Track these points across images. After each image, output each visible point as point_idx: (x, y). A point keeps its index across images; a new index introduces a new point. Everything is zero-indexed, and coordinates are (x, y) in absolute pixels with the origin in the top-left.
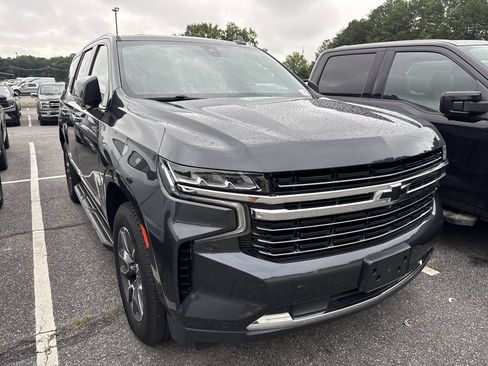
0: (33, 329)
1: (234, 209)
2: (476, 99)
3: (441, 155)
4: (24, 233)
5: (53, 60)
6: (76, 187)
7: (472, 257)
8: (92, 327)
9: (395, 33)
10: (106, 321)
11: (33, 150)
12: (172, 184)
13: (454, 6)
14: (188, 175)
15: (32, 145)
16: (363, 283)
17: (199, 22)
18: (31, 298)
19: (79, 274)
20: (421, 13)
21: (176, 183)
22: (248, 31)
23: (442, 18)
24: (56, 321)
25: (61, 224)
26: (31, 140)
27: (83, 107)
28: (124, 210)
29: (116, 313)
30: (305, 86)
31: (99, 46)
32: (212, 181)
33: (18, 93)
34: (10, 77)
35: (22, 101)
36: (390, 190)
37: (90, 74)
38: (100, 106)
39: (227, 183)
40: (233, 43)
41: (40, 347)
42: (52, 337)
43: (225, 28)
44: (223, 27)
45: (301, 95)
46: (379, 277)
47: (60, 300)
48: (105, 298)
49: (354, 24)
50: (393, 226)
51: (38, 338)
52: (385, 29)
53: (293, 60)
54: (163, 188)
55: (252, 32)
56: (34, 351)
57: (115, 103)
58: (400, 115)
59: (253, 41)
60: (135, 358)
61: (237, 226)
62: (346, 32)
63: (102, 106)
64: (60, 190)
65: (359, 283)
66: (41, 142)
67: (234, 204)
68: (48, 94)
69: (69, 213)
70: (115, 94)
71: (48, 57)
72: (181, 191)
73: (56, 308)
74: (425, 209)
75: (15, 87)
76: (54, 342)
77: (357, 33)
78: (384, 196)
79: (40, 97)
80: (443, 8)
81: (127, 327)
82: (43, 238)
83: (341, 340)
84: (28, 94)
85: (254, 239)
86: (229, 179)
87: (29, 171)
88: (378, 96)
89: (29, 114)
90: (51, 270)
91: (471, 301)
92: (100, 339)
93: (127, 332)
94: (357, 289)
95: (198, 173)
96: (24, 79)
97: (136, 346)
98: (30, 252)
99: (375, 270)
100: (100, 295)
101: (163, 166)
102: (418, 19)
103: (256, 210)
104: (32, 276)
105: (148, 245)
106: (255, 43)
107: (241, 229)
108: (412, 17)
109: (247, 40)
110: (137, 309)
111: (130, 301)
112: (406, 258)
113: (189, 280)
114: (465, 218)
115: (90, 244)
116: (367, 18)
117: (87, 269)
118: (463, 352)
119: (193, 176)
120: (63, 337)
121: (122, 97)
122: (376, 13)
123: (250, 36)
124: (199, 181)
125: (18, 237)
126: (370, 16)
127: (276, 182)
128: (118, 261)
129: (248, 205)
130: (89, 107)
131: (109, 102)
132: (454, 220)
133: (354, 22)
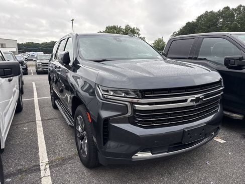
0: (39, 161)
1: (126, 105)
2: (241, 59)
3: (221, 84)
4: (33, 121)
5: (43, 44)
6: (56, 101)
7: (243, 135)
8: (64, 160)
9: (210, 28)
10: (70, 158)
11: (34, 86)
12: (101, 95)
13: (240, 14)
14: (107, 91)
15: (34, 83)
16: (184, 140)
17: (112, 25)
18: (37, 148)
19: (58, 139)
20: (223, 17)
21: (103, 94)
22: (135, 28)
23: (234, 20)
24: (48, 158)
25: (49, 118)
26: (33, 81)
27: (62, 64)
28: (80, 108)
29: (74, 155)
30: (160, 54)
31: (68, 38)
32: (117, 94)
33: (27, 60)
34: (23, 52)
35: (28, 63)
36: (195, 98)
37: (64, 50)
38: (70, 64)
39: (123, 94)
40: (127, 36)
41: (42, 168)
42: (47, 164)
43: (124, 28)
44: (124, 27)
45: (158, 58)
46: (191, 137)
47: (50, 150)
48: (69, 149)
49: (188, 24)
50: (197, 115)
51: (41, 164)
52: (204, 26)
53: (158, 42)
54: (97, 97)
55: (137, 29)
56: (39, 170)
57: (76, 63)
58: (202, 66)
59: (138, 34)
60: (83, 174)
61: (128, 112)
62: (184, 28)
63: (71, 64)
64: (47, 103)
65: (182, 139)
66: (38, 82)
67: (126, 103)
68: (41, 60)
69: (52, 113)
70: (76, 59)
71: (40, 43)
72: (104, 98)
73: (48, 153)
74: (214, 108)
75: (25, 57)
76: (48, 166)
77: (190, 28)
78: (192, 101)
79: (37, 61)
80: (234, 15)
81: (80, 161)
82: (41, 124)
83: (176, 169)
84: (32, 60)
85: (135, 118)
86: (124, 93)
87: (33, 95)
88: (195, 59)
89: (32, 69)
90: (45, 137)
91: (240, 154)
92: (68, 166)
93: (79, 163)
94: (181, 143)
95: (112, 90)
96: (29, 53)
97: (83, 169)
98: (36, 129)
99: (189, 134)
100: (67, 147)
101: (97, 88)
102: (221, 20)
103: (136, 105)
104: (37, 140)
105: (90, 121)
106: (139, 35)
107: (129, 114)
108: (218, 20)
109: (135, 33)
110: (84, 152)
111: (81, 149)
112: (203, 129)
113: (108, 135)
114: (238, 116)
115: (62, 127)
116: (195, 21)
117: (61, 137)
118: (234, 176)
119: (110, 92)
120: (52, 165)
121: (79, 60)
122: (200, 18)
123: (136, 31)
124: (112, 93)
125: (30, 123)
126: (196, 20)
127: (144, 93)
128: (76, 131)
129: (132, 103)
130: (65, 64)
131: (74, 62)
132: (233, 117)
133: (189, 23)
